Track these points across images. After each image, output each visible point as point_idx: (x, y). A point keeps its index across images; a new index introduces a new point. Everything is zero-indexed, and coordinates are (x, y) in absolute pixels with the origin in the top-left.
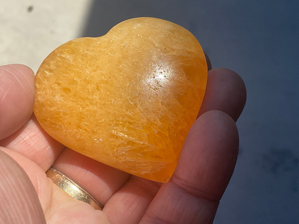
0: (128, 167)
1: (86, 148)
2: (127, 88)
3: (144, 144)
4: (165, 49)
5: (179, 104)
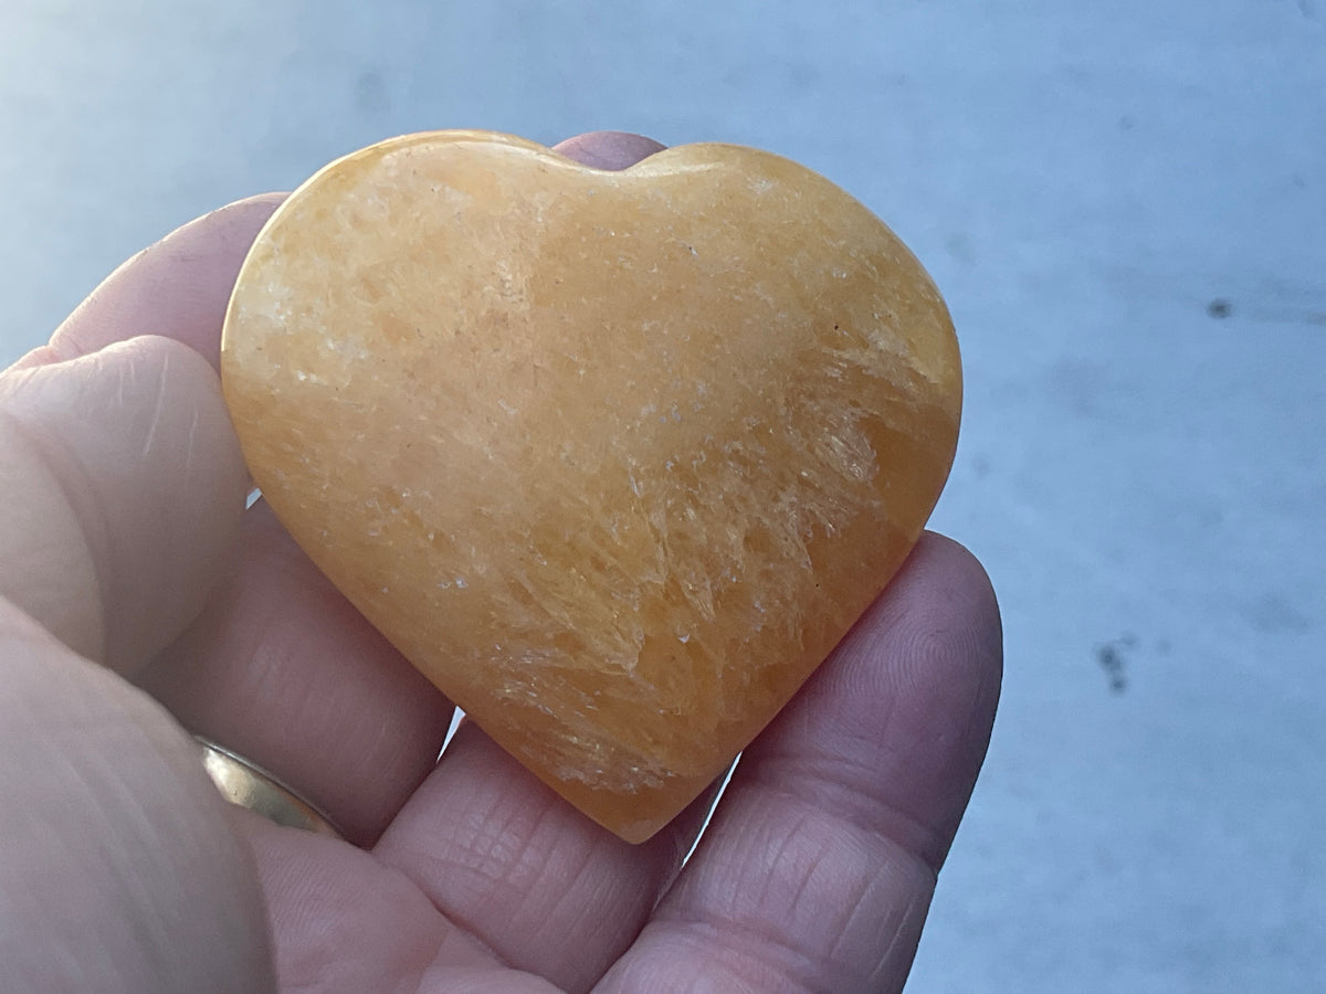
0: (519, 727)
1: (385, 591)
2: (637, 424)
3: (619, 667)
4: (836, 327)
5: (807, 563)
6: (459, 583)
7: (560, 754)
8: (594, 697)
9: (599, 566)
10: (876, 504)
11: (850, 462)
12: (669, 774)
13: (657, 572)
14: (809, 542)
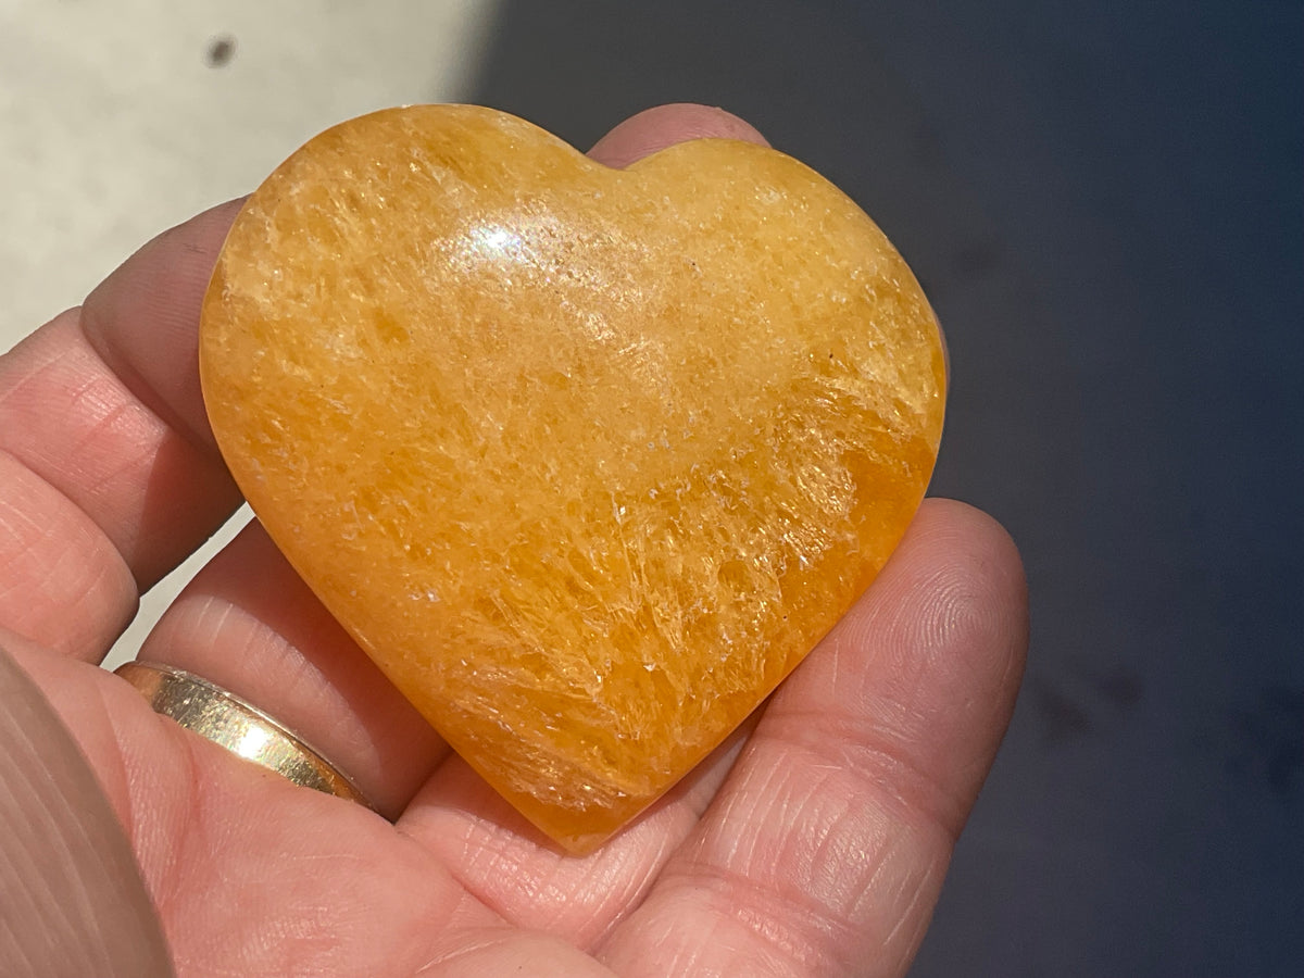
0: (477, 739)
1: (354, 593)
2: (625, 448)
3: (583, 691)
4: (831, 356)
5: (778, 596)
6: (431, 596)
7: (513, 767)
8: (555, 718)
9: (573, 588)
10: (850, 536)
11: (830, 494)
12: (620, 794)
13: (631, 599)
14: (782, 575)
